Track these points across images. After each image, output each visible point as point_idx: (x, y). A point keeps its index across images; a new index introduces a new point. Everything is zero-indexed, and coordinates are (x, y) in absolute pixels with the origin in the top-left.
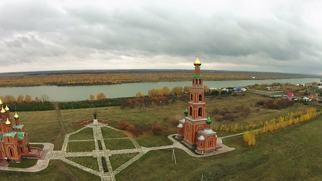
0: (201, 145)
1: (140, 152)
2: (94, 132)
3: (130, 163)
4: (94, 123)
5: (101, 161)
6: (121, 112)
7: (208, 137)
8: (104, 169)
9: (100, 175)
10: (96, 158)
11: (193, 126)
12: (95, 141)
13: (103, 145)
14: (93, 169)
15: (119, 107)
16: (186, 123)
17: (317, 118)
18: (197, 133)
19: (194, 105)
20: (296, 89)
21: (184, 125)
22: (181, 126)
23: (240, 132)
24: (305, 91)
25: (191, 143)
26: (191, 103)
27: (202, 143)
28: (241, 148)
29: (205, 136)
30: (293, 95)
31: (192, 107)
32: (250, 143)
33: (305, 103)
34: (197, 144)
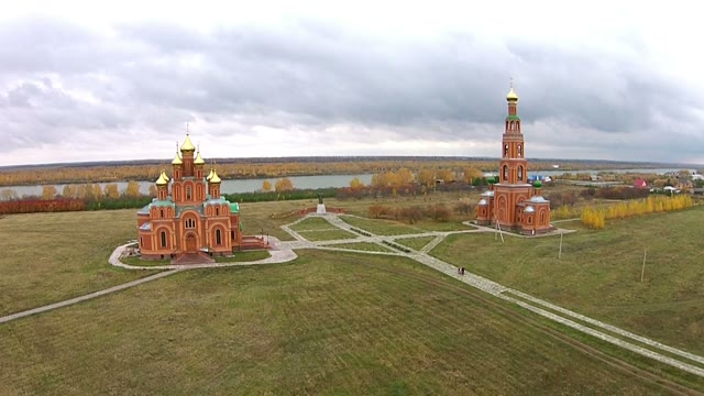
0: (530, 222)
1: (436, 235)
2: (330, 222)
3: (433, 244)
4: (319, 211)
5: (386, 245)
7: (539, 207)
8: (402, 250)
9: (403, 255)
10: (373, 243)
11: (511, 194)
12: (346, 229)
13: (365, 232)
14: (382, 251)
16: (497, 193)
17: (693, 208)
18: (517, 206)
19: (510, 162)
20: (649, 177)
21: (492, 199)
22: (483, 202)
23: (573, 217)
24: (666, 181)
25: (509, 224)
26: (506, 159)
27: (531, 218)
28: (587, 230)
29: (534, 205)
30: (644, 184)
31: (507, 164)
32: (597, 224)
33: (668, 193)
34: (519, 224)
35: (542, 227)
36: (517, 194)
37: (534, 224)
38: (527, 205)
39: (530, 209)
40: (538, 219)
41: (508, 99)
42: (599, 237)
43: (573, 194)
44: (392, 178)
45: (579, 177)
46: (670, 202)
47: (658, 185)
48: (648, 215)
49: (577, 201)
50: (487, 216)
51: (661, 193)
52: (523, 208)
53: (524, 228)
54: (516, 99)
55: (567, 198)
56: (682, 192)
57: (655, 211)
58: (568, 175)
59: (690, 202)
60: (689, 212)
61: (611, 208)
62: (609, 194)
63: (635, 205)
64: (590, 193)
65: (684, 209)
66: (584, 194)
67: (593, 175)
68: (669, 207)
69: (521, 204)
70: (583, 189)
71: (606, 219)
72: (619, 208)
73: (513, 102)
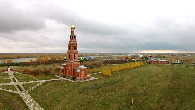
0: (79, 76)
1: (40, 82)
2: (9, 75)
3: (36, 87)
4: (8, 71)
5: (17, 87)
6: (22, 68)
7: (83, 70)
8: (20, 90)
9: (18, 93)
10: (14, 86)
11: (71, 65)
12: (11, 79)
13: (16, 80)
14: (13, 90)
15: (21, 66)
16: (66, 64)
17: (144, 66)
18: (74, 69)
19: (71, 52)
20: (126, 57)
21: (65, 67)
22: (63, 68)
23: (99, 72)
24: (132, 57)
25: (71, 76)
26: (70, 51)
27: (79, 74)
28: (103, 78)
29: (80, 69)
30: (125, 59)
31: (70, 53)
32: (108, 74)
33: (133, 61)
34: (75, 76)
35: (84, 78)
36: (74, 65)
37: (80, 77)
38: (77, 69)
39: (79, 71)
40: (82, 75)
41: (71, 28)
42: (108, 80)
43: (100, 63)
44: (43, 59)
45: (103, 58)
46: (135, 64)
47: (129, 59)
48: (128, 70)
49: (101, 65)
50: (64, 73)
51: (131, 61)
52: (76, 70)
53: (77, 78)
54: (74, 28)
55: (98, 64)
56: (138, 61)
57: (130, 68)
58: (100, 57)
59: (142, 64)
60: (143, 67)
61: (113, 68)
62: (113, 62)
63: (123, 66)
64: (106, 62)
65: (140, 66)
66: (104, 63)
67: (108, 57)
68: (135, 66)
69: (76, 69)
70: (104, 61)
71: (111, 72)
72: (116, 67)
73: (73, 29)
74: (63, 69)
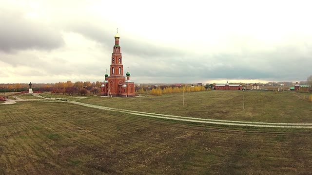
2: (34, 95)
3: (79, 99)
7: (129, 84)
11: (116, 80)
16: (109, 80)
18: (119, 85)
19: (115, 65)
21: (106, 84)
23: (146, 93)
26: (113, 64)
27: (125, 90)
28: (152, 96)
29: (127, 84)
31: (114, 67)
32: (158, 93)
34: (120, 93)
35: (131, 94)
37: (127, 92)
38: (123, 84)
39: (125, 86)
40: (129, 90)
41: (115, 38)
50: (105, 92)
52: (122, 86)
53: (123, 94)
54: (119, 38)
59: (204, 88)
60: (204, 92)
65: (201, 91)
69: (121, 84)
73: (117, 39)
74: (104, 87)
